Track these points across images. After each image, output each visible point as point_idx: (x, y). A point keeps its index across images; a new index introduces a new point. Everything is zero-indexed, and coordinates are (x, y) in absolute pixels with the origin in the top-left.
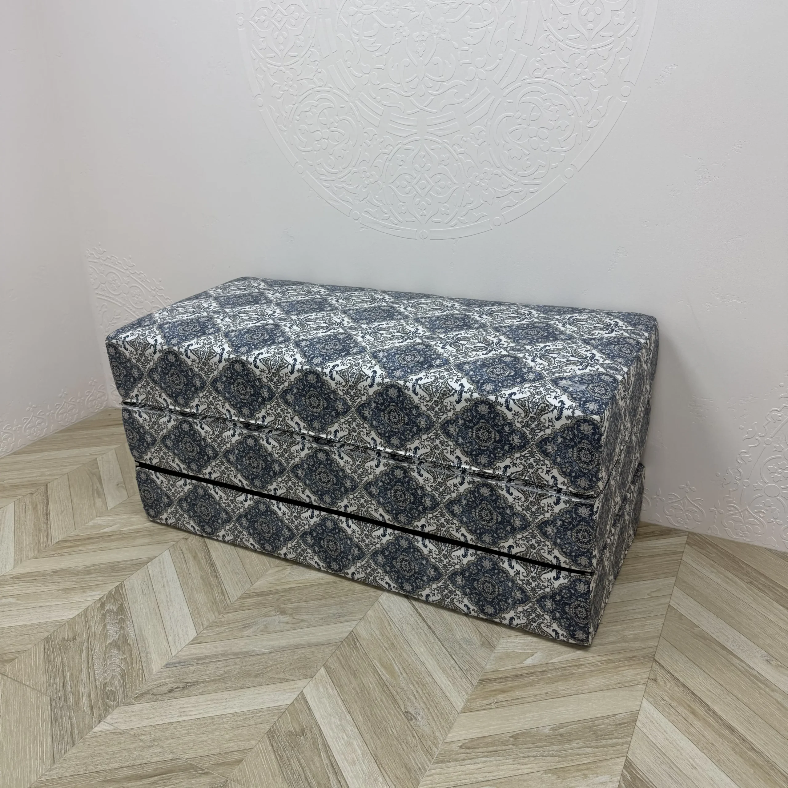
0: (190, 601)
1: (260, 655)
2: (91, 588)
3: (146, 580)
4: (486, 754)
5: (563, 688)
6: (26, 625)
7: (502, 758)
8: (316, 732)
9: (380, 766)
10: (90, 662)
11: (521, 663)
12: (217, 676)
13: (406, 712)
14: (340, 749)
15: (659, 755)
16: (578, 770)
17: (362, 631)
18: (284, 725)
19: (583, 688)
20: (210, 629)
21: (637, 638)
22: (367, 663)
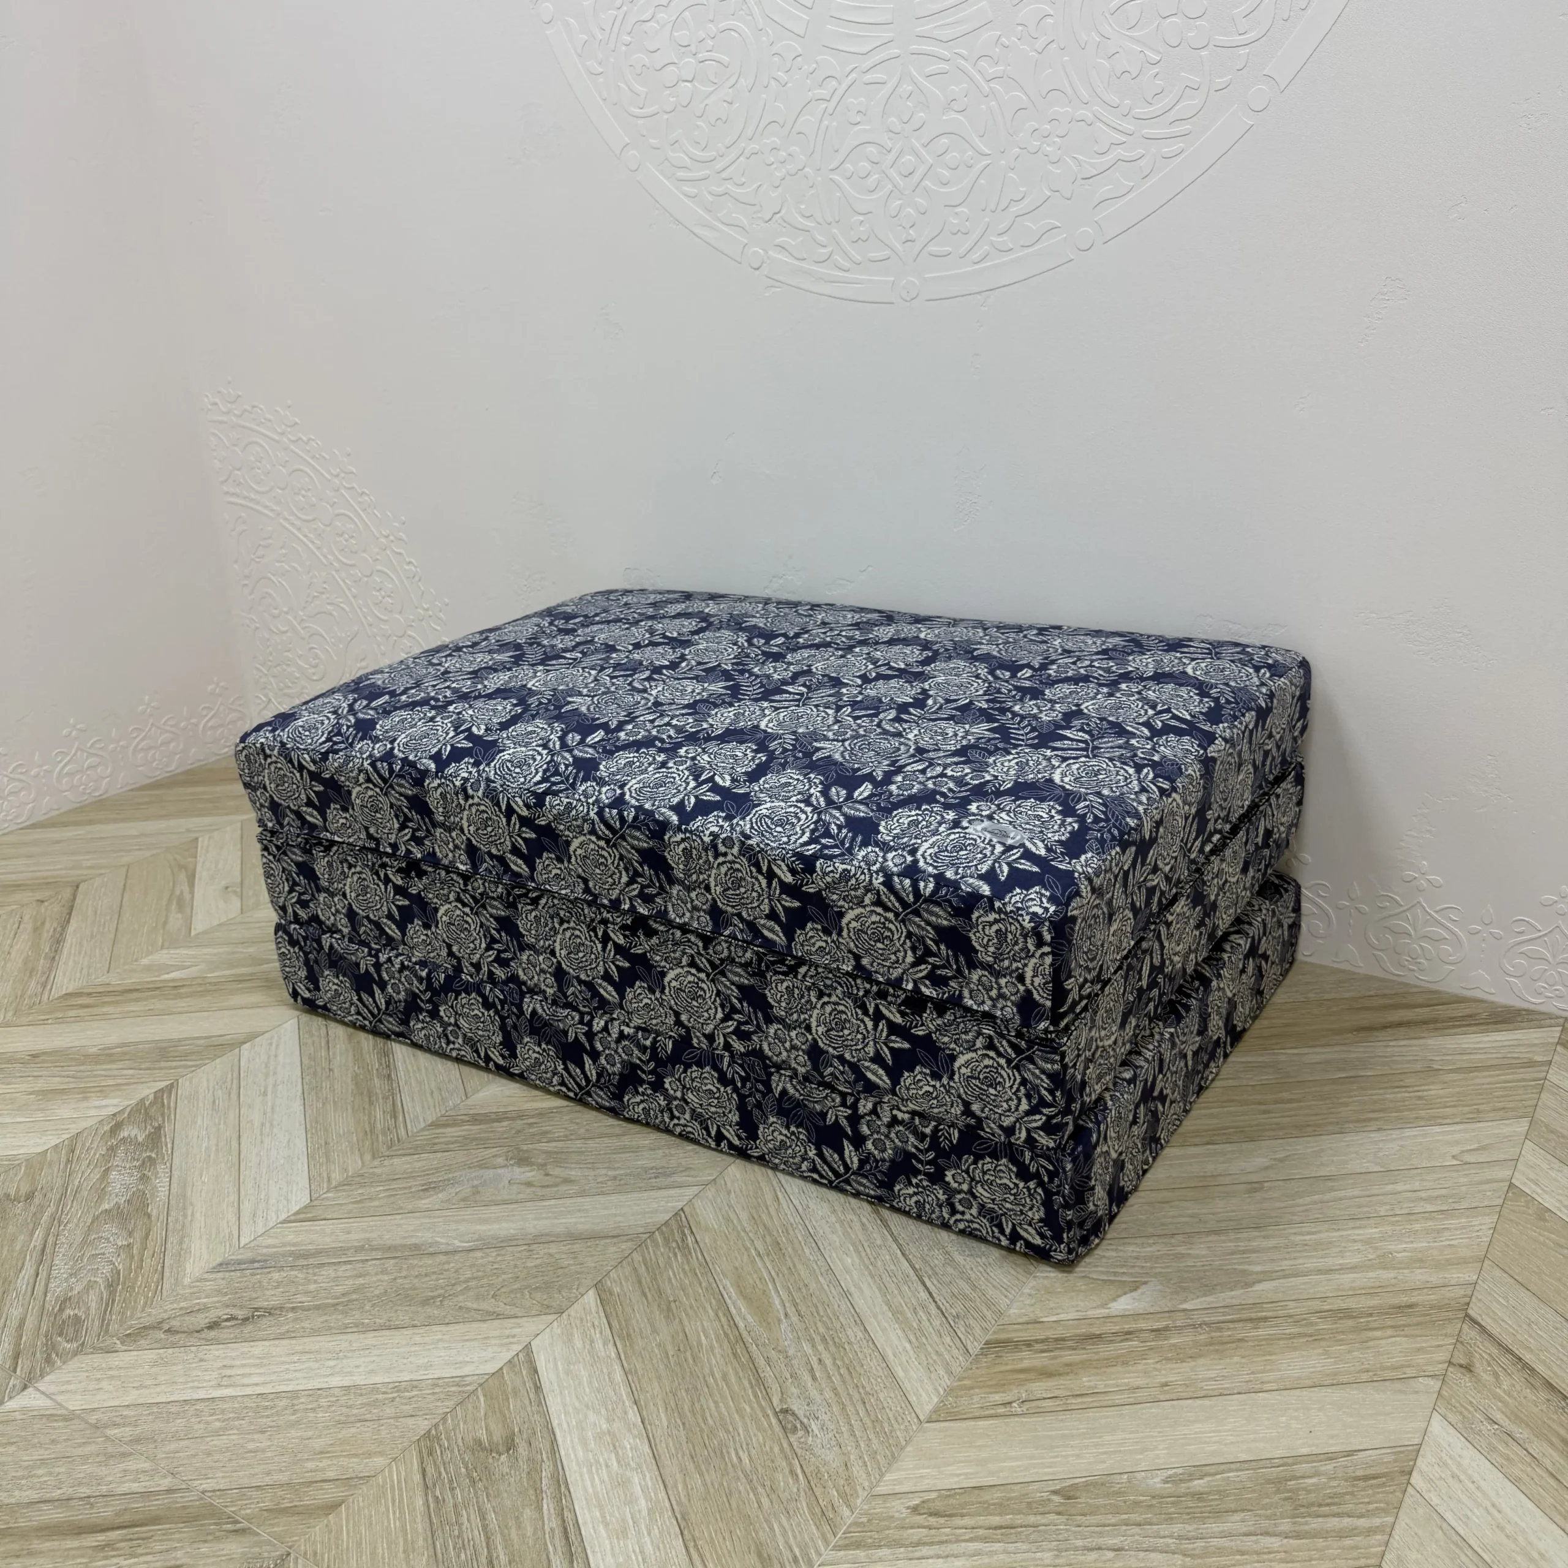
0: (315, 1127)
3: (229, 1080)
4: (981, 1532)
5: (1212, 1374)
7: (1024, 1547)
8: (543, 1444)
9: (691, 1545)
10: (48, 1250)
11: (1104, 1305)
12: (333, 1297)
13: (782, 1410)
14: (596, 1494)
17: (707, 1213)
18: (465, 1422)
19: (1265, 1377)
20: (344, 1191)
21: (1421, 1261)
22: (704, 1284)
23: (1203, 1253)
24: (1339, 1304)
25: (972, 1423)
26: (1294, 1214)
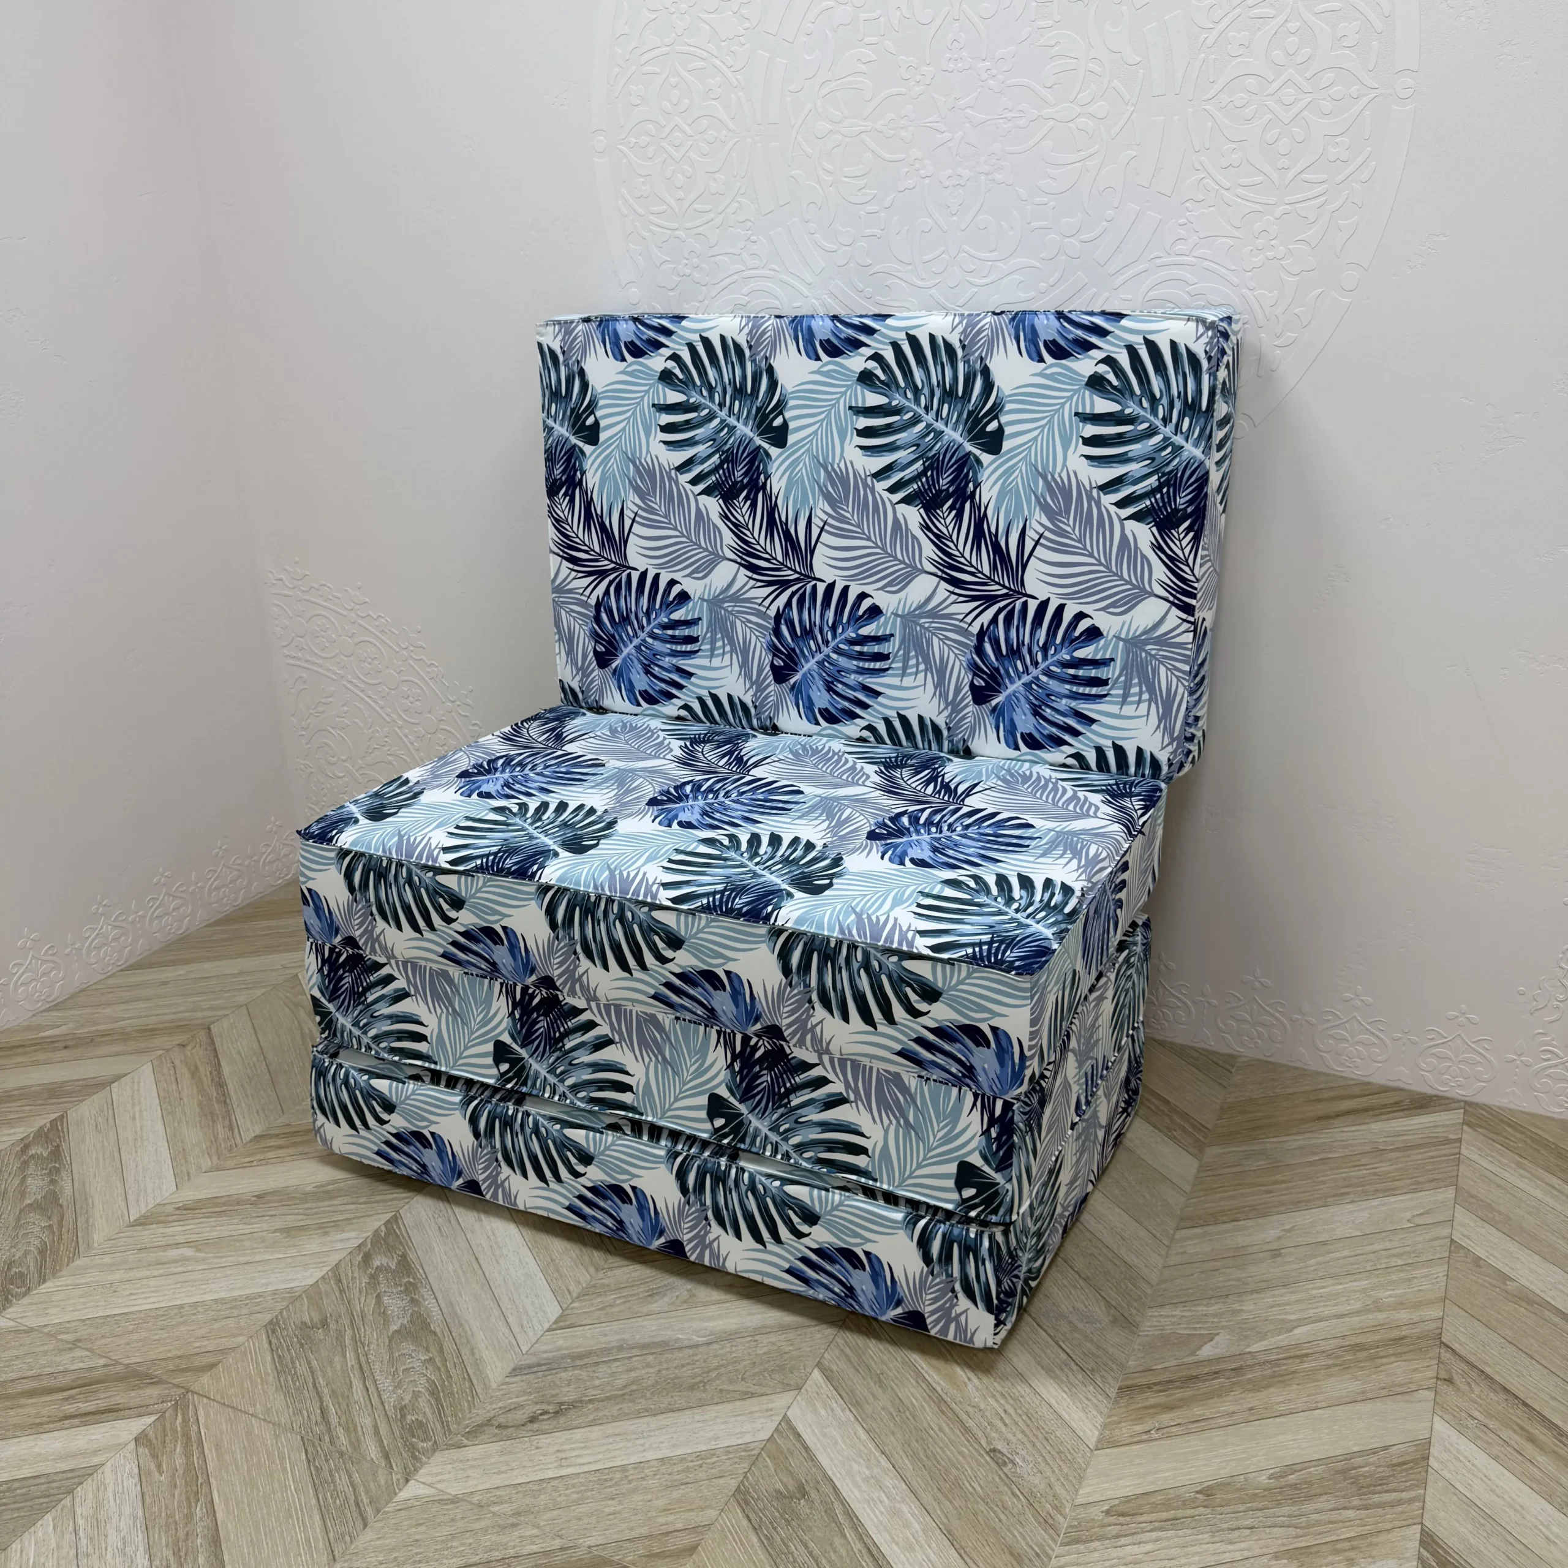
1: (690, 1347)
2: (336, 1225)
3: (443, 1208)
4: (1157, 1524)
5: (1280, 1399)
6: (223, 1299)
7: (1189, 1532)
8: (828, 1491)
9: (962, 1552)
10: (365, 1368)
11: (1193, 1354)
12: (617, 1390)
13: (991, 1450)
14: (881, 1522)
15: (1482, 1521)
16: (1337, 1552)
18: (763, 1478)
20: (585, 1300)
21: (1402, 1303)
22: (899, 1359)
23: (1252, 1308)
24: (1355, 1340)
25: (1127, 1448)
26: (1307, 1273)
